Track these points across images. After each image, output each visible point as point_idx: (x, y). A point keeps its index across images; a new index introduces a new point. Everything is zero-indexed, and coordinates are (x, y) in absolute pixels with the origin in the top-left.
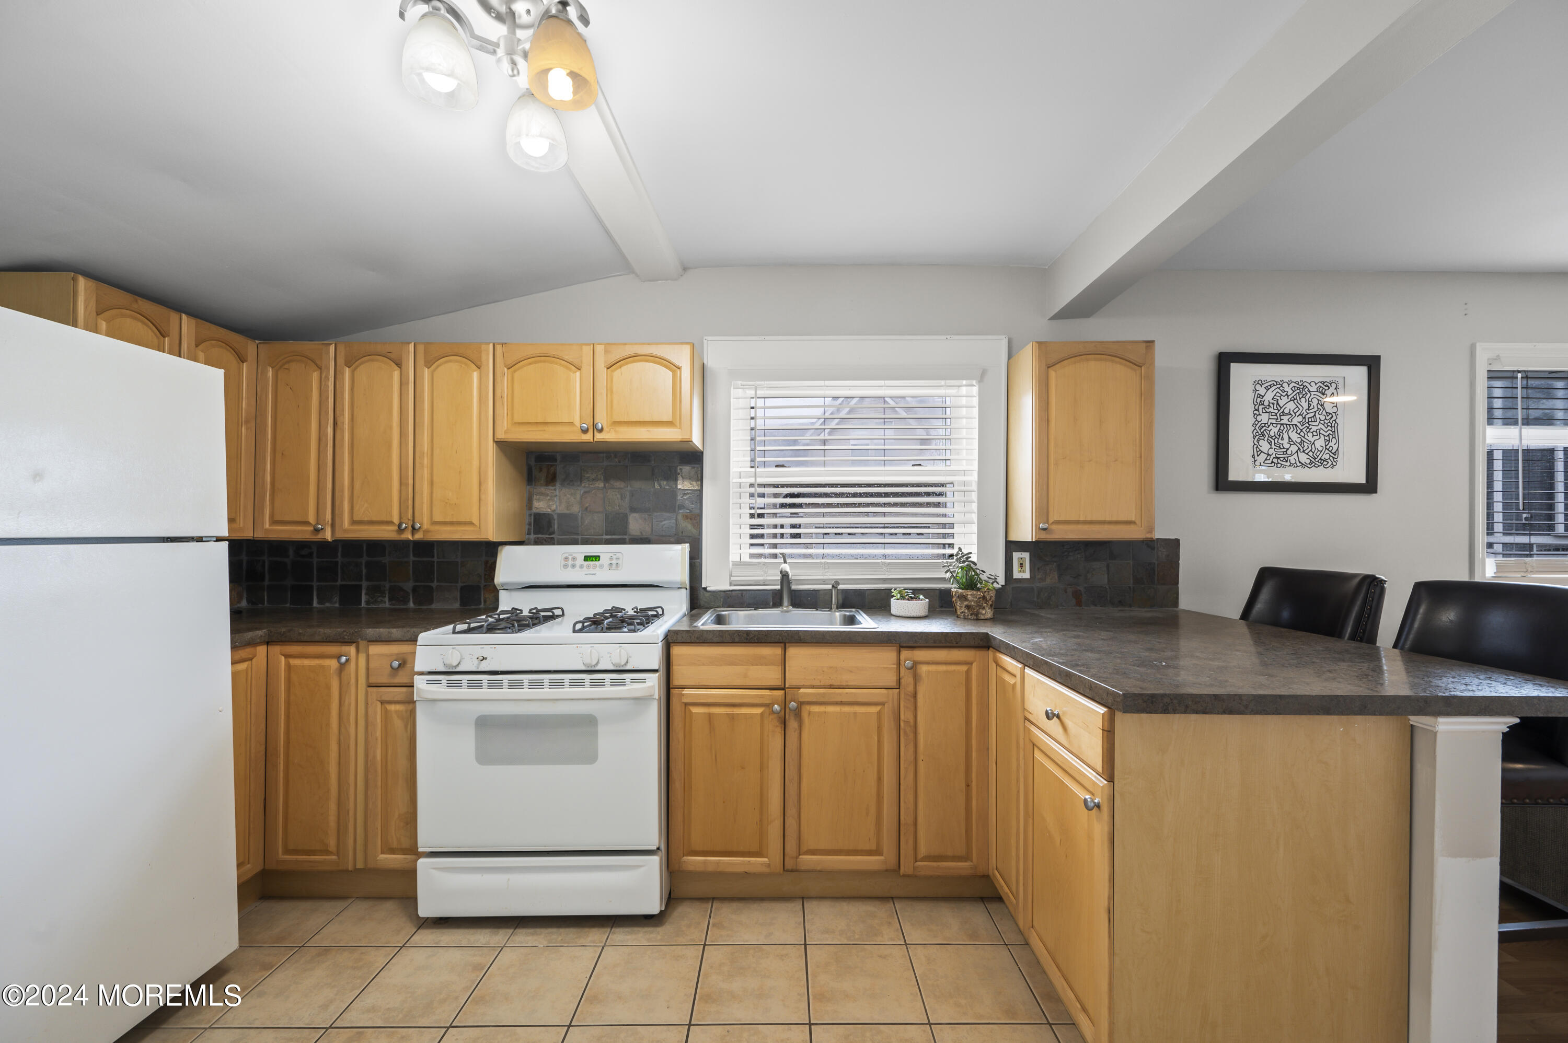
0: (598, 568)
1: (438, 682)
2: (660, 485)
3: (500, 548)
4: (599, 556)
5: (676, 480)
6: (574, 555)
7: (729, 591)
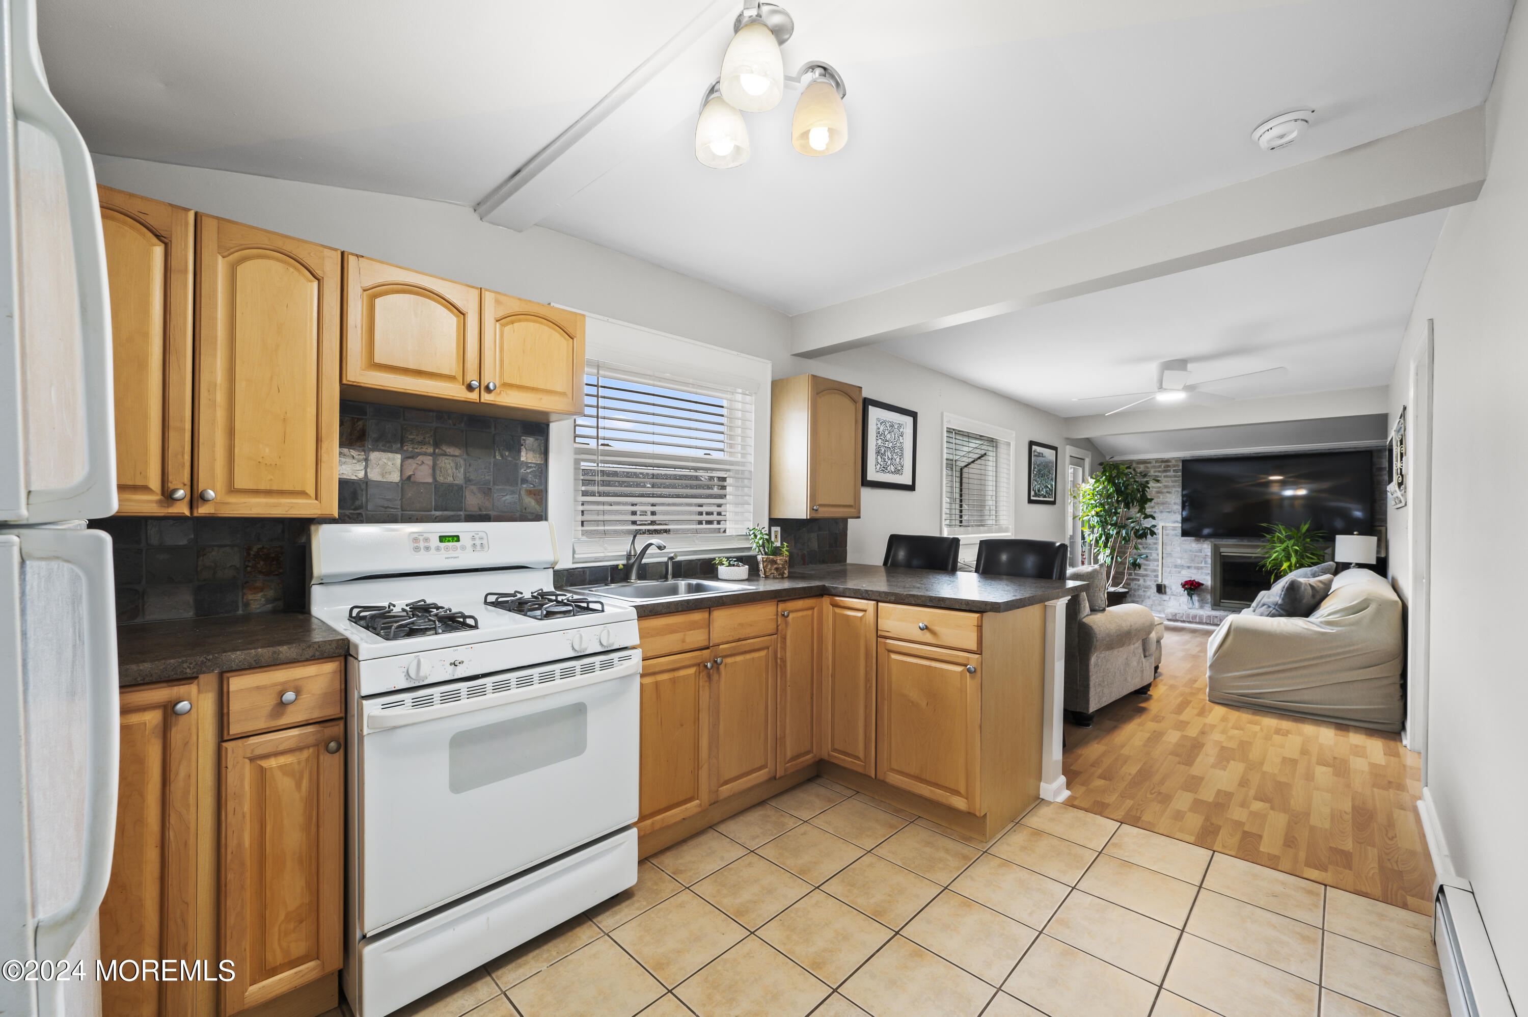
0: (459, 550)
1: (401, 703)
2: (502, 456)
3: (313, 528)
4: (458, 537)
5: (519, 451)
6: (426, 535)
7: (573, 569)
